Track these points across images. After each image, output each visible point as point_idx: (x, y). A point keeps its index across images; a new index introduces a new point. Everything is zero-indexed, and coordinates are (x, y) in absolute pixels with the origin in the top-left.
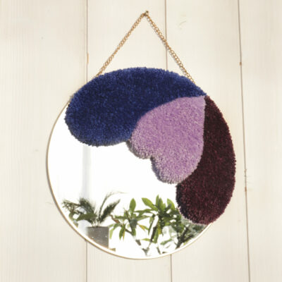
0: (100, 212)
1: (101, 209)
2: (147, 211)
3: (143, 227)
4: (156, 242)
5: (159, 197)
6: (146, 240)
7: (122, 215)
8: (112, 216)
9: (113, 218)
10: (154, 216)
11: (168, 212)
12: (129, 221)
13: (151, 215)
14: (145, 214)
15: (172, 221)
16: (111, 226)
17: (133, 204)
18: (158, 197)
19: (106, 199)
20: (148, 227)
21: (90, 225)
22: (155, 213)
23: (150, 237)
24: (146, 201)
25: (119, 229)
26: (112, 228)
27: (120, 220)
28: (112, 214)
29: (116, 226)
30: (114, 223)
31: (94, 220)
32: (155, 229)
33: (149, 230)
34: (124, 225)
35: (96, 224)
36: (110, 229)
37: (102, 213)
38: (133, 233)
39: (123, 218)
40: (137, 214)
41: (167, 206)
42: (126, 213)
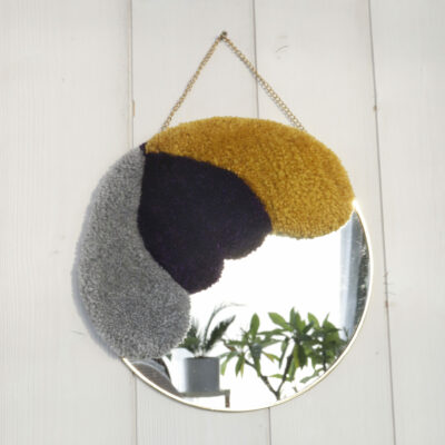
0: (206, 334)
1: (207, 330)
2: (277, 332)
3: (272, 357)
4: (292, 379)
5: (296, 311)
6: (278, 376)
7: (240, 339)
8: (224, 341)
9: (225, 344)
10: (287, 340)
11: (310, 333)
12: (251, 348)
13: (283, 338)
14: (275, 337)
15: (315, 347)
16: (222, 356)
17: (255, 322)
18: (292, 311)
19: (213, 315)
20: (279, 356)
21: (191, 355)
22: (289, 334)
23: (282, 372)
24: (275, 318)
25: (235, 360)
26: (225, 358)
27: (236, 347)
28: (224, 337)
29: (230, 356)
30: (228, 351)
31: (197, 347)
32: (290, 359)
33: (280, 360)
34: (243, 354)
35: (200, 353)
36: (222, 361)
37: (209, 337)
38: (257, 366)
39: (242, 344)
40: (263, 337)
41: (307, 323)
42: (246, 336)
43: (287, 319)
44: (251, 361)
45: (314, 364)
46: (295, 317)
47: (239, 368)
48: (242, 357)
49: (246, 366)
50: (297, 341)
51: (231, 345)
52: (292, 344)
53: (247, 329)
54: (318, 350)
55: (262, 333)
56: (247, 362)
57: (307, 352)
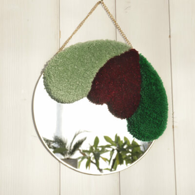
43: (113, 139)
44: (94, 161)
45: (127, 163)
46: (117, 138)
47: (88, 165)
48: (89, 159)
49: (91, 164)
50: (118, 151)
51: (84, 152)
52: (116, 152)
53: (92, 144)
54: (129, 156)
55: (100, 147)
56: (92, 162)
57: (123, 157)
